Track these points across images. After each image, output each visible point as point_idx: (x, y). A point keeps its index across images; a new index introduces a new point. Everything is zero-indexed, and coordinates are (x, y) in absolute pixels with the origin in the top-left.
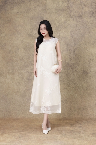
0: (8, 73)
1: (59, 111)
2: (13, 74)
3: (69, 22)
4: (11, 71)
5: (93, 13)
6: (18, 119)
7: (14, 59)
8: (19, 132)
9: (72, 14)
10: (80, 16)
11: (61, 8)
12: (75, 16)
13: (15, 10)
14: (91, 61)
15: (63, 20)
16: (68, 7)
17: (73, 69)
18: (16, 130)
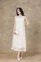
0: (1, 33)
1: (25, 50)
2: (3, 33)
3: (29, 9)
4: (2, 32)
5: (40, 5)
6: (5, 53)
7: (3, 26)
8: (5, 59)
9: (30, 5)
10: (34, 6)
11: (25, 2)
12: (32, 6)
13: (4, 4)
14: (39, 27)
15: (26, 8)
16: (28, 2)
17: (31, 31)
18: (4, 58)
